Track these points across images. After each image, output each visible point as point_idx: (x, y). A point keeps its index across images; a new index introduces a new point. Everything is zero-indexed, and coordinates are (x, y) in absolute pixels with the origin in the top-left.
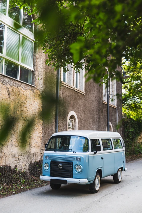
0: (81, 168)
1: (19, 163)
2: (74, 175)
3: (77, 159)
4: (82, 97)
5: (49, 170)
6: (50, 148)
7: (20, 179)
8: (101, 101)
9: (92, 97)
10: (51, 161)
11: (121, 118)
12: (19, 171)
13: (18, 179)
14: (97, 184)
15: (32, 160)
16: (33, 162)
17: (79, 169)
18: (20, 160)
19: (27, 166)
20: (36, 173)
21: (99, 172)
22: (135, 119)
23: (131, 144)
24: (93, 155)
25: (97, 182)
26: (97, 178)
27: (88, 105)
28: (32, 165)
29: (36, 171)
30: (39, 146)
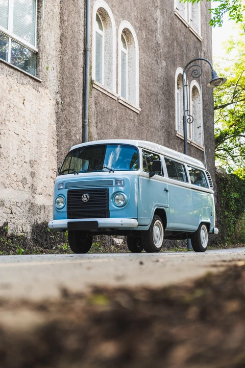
1: (12, 220)
2: (111, 213)
3: (117, 183)
4: (134, 117)
5: (65, 209)
7: (14, 247)
8: (173, 133)
9: (154, 121)
11: (213, 171)
12: (12, 234)
13: (10, 246)
14: (158, 237)
15: (37, 217)
16: (39, 222)
17: (120, 201)
18: (14, 214)
19: (28, 229)
20: (45, 243)
22: (241, 177)
23: (234, 223)
24: (148, 179)
25: (158, 232)
26: (157, 225)
27: (147, 135)
28: (38, 227)
29: (46, 240)
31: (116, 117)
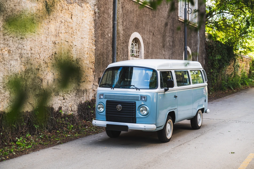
0: (146, 110)
1: (64, 104)
2: (137, 120)
3: (142, 99)
4: (149, 12)
5: (104, 113)
6: (105, 84)
7: (66, 124)
8: (177, 18)
9: (163, 13)
10: (107, 102)
11: (203, 41)
12: (64, 114)
13: (64, 124)
14: (169, 131)
15: (81, 99)
16: (83, 102)
17: (144, 111)
18: (65, 100)
19: (75, 108)
20: (87, 117)
21: (172, 115)
22: (223, 42)
23: (217, 76)
24: (163, 93)
25: (169, 128)
26: (169, 123)
27: (158, 24)
28: (82, 106)
29: (88, 114)
30: (91, 81)
31: (137, 15)
